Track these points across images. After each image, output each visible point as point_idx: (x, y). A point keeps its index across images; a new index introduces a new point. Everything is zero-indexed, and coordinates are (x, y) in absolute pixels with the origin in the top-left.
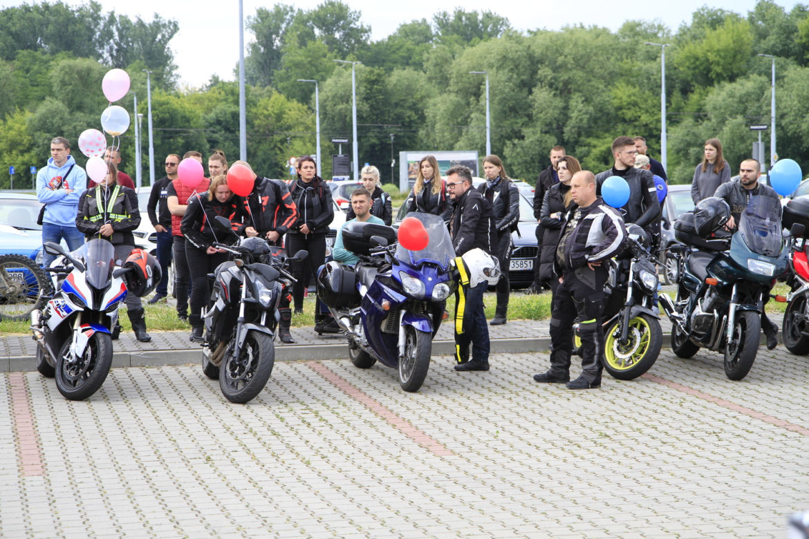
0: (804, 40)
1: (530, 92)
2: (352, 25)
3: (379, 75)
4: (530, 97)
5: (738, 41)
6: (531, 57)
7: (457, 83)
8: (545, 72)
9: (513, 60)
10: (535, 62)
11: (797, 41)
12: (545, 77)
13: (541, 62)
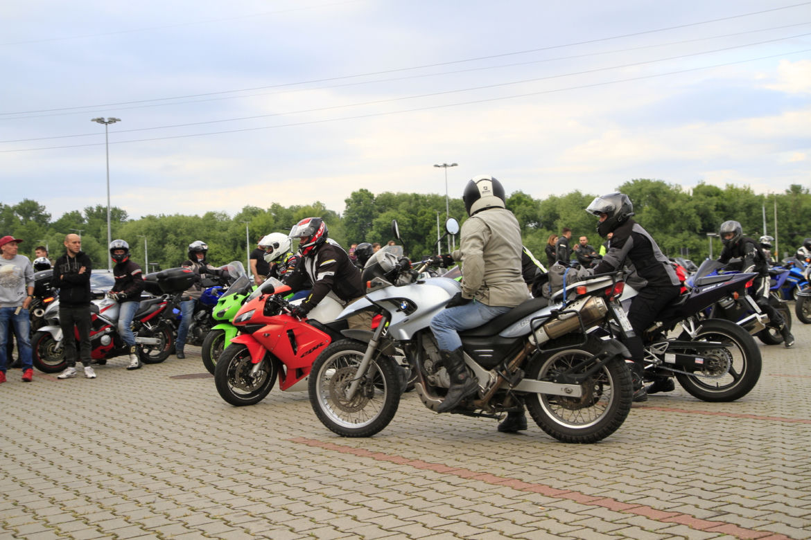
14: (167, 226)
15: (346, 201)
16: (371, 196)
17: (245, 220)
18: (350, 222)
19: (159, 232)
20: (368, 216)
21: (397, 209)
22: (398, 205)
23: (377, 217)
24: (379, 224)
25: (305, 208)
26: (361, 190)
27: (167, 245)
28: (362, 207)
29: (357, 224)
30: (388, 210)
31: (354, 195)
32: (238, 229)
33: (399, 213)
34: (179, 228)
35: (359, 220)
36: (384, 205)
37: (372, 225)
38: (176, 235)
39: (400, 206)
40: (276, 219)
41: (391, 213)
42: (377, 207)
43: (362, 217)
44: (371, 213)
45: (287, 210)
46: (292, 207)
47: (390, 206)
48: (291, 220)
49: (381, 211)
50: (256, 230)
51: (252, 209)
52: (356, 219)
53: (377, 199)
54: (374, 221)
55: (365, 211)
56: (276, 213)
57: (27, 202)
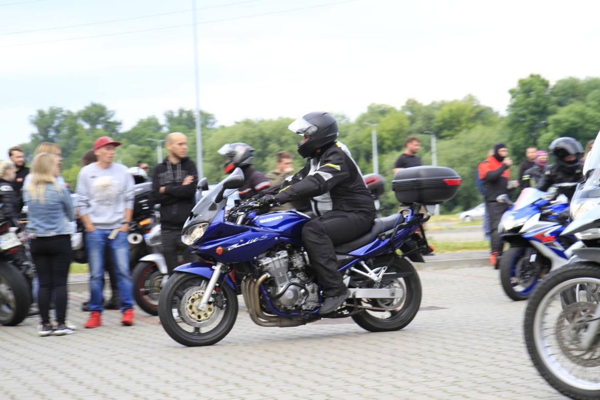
0: (440, 124)
1: (264, 160)
2: (109, 120)
3: (149, 152)
4: (265, 163)
5: (400, 124)
6: (262, 137)
7: (210, 155)
8: (273, 146)
9: (251, 139)
10: (265, 140)
11: (436, 124)
12: (273, 150)
13: (268, 140)
14: (268, 133)
15: (511, 92)
16: (545, 84)
17: (372, 122)
18: (515, 122)
19: (259, 141)
20: (541, 111)
21: (584, 101)
22: (586, 95)
23: (554, 112)
24: (557, 122)
25: (452, 103)
26: (532, 76)
27: (268, 158)
28: (532, 99)
29: (526, 124)
30: (571, 103)
31: (522, 83)
32: (361, 135)
33: (588, 106)
34: (284, 134)
35: (530, 117)
36: (564, 95)
37: (546, 125)
38: (281, 144)
39: (590, 96)
40: (412, 120)
41: (576, 106)
42: (554, 99)
43: (533, 113)
44: (545, 107)
45: (427, 107)
46: (433, 103)
47: (574, 96)
48: (433, 121)
49: (560, 104)
50: (385, 135)
51: (379, 107)
52: (524, 116)
53: (555, 87)
54: (551, 119)
55: (537, 105)
56: (412, 112)
57: (94, 106)
